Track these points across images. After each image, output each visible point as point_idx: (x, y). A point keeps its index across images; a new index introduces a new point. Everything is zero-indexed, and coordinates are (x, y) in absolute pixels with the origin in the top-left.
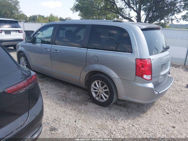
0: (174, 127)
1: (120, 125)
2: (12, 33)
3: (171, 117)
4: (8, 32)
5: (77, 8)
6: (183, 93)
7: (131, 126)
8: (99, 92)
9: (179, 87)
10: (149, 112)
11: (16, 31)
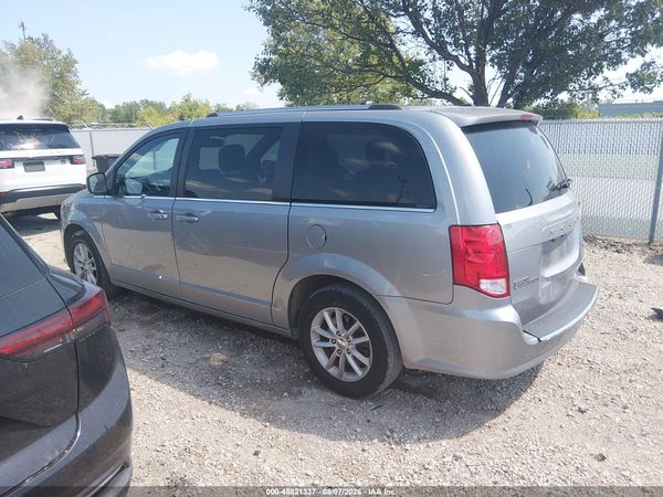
0: (602, 458)
1: (410, 458)
2: (50, 167)
3: (592, 423)
4: (34, 164)
5: (265, 71)
6: (639, 339)
7: (449, 458)
8: (337, 348)
9: (626, 319)
10: (514, 410)
11: (62, 159)
